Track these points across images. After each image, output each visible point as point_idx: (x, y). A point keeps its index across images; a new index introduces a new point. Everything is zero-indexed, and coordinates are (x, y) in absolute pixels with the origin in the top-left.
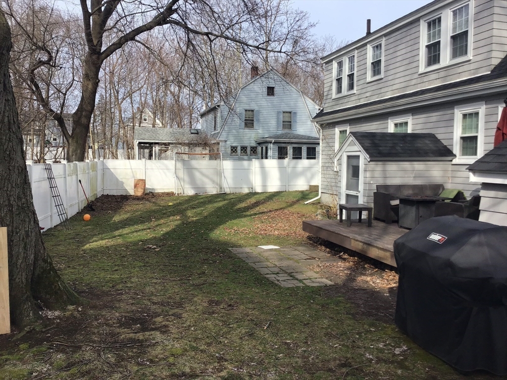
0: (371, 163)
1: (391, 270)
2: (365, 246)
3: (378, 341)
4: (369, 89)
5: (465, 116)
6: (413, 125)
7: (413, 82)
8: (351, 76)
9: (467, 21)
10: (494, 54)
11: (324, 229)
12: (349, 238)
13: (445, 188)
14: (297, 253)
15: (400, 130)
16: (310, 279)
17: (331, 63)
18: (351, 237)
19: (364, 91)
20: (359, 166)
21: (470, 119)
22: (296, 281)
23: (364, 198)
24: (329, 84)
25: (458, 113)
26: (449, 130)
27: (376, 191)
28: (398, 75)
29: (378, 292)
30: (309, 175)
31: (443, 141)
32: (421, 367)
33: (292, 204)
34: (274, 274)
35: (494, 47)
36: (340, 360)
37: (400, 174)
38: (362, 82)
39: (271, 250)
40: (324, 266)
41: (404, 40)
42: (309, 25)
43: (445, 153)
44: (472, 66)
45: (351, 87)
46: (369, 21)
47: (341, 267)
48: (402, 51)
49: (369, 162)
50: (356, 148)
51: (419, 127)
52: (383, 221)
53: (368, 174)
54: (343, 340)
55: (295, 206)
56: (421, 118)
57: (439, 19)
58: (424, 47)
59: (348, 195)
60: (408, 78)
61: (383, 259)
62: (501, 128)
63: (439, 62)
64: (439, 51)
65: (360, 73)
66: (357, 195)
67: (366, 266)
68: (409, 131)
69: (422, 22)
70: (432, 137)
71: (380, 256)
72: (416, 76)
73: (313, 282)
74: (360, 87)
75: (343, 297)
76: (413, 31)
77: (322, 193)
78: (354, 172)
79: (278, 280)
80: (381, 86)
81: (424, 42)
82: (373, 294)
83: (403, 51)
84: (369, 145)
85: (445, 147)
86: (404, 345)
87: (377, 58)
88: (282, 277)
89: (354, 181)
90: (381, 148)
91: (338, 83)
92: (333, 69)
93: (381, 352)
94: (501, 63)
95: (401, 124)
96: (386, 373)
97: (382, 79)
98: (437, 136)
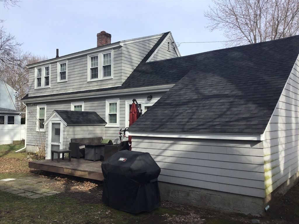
0: (67, 127)
1: (87, 181)
2: (73, 171)
3: (97, 211)
4: (59, 86)
5: (110, 104)
6: (85, 107)
7: (84, 86)
8: (47, 78)
9: (110, 61)
10: (123, 77)
11: (45, 165)
12: (63, 168)
13: (103, 139)
14: (28, 180)
15: (78, 109)
16: (46, 192)
17: (34, 69)
18: (64, 167)
19: (56, 87)
20: (60, 129)
21: (113, 106)
22: (38, 195)
23: (63, 146)
24: (32, 80)
25: (107, 103)
26: (103, 110)
27: (70, 142)
28: (76, 81)
29: (85, 192)
30: (12, 133)
31: (100, 116)
32: (119, 216)
33: (6, 153)
34: (22, 193)
35: (123, 74)
36: (85, 222)
37: (82, 132)
38: (54, 82)
39: (10, 181)
40: (49, 185)
41: (79, 64)
42: (17, 44)
43: (102, 121)
44: (113, 82)
45: (47, 83)
46: (57, 50)
47: (59, 184)
48: (77, 69)
49: (66, 126)
50: (58, 119)
51: (88, 108)
52: (76, 158)
53: (66, 133)
54: (81, 214)
55: (9, 154)
56: (89, 104)
57: (97, 57)
58: (90, 69)
59: (52, 145)
60: (81, 83)
61: (84, 176)
62: (132, 112)
63: (97, 77)
64: (97, 72)
65: (53, 77)
66: (59, 145)
67: (73, 182)
68: (83, 110)
69: (88, 56)
70: (95, 113)
71: (82, 175)
72: (86, 83)
73: (49, 194)
74: (53, 85)
75: (69, 197)
76: (84, 60)
77: (27, 145)
78: (57, 132)
79: (28, 196)
80: (66, 85)
81: (89, 67)
82: (82, 194)
83: (79, 69)
84: (66, 117)
85: (102, 118)
86: (109, 210)
87: (63, 70)
88: (29, 194)
89: (57, 137)
90: (72, 119)
91: (38, 80)
92: (35, 73)
93: (101, 215)
94: (125, 82)
95: (78, 106)
96: (107, 222)
97: (66, 82)
98: (97, 113)
